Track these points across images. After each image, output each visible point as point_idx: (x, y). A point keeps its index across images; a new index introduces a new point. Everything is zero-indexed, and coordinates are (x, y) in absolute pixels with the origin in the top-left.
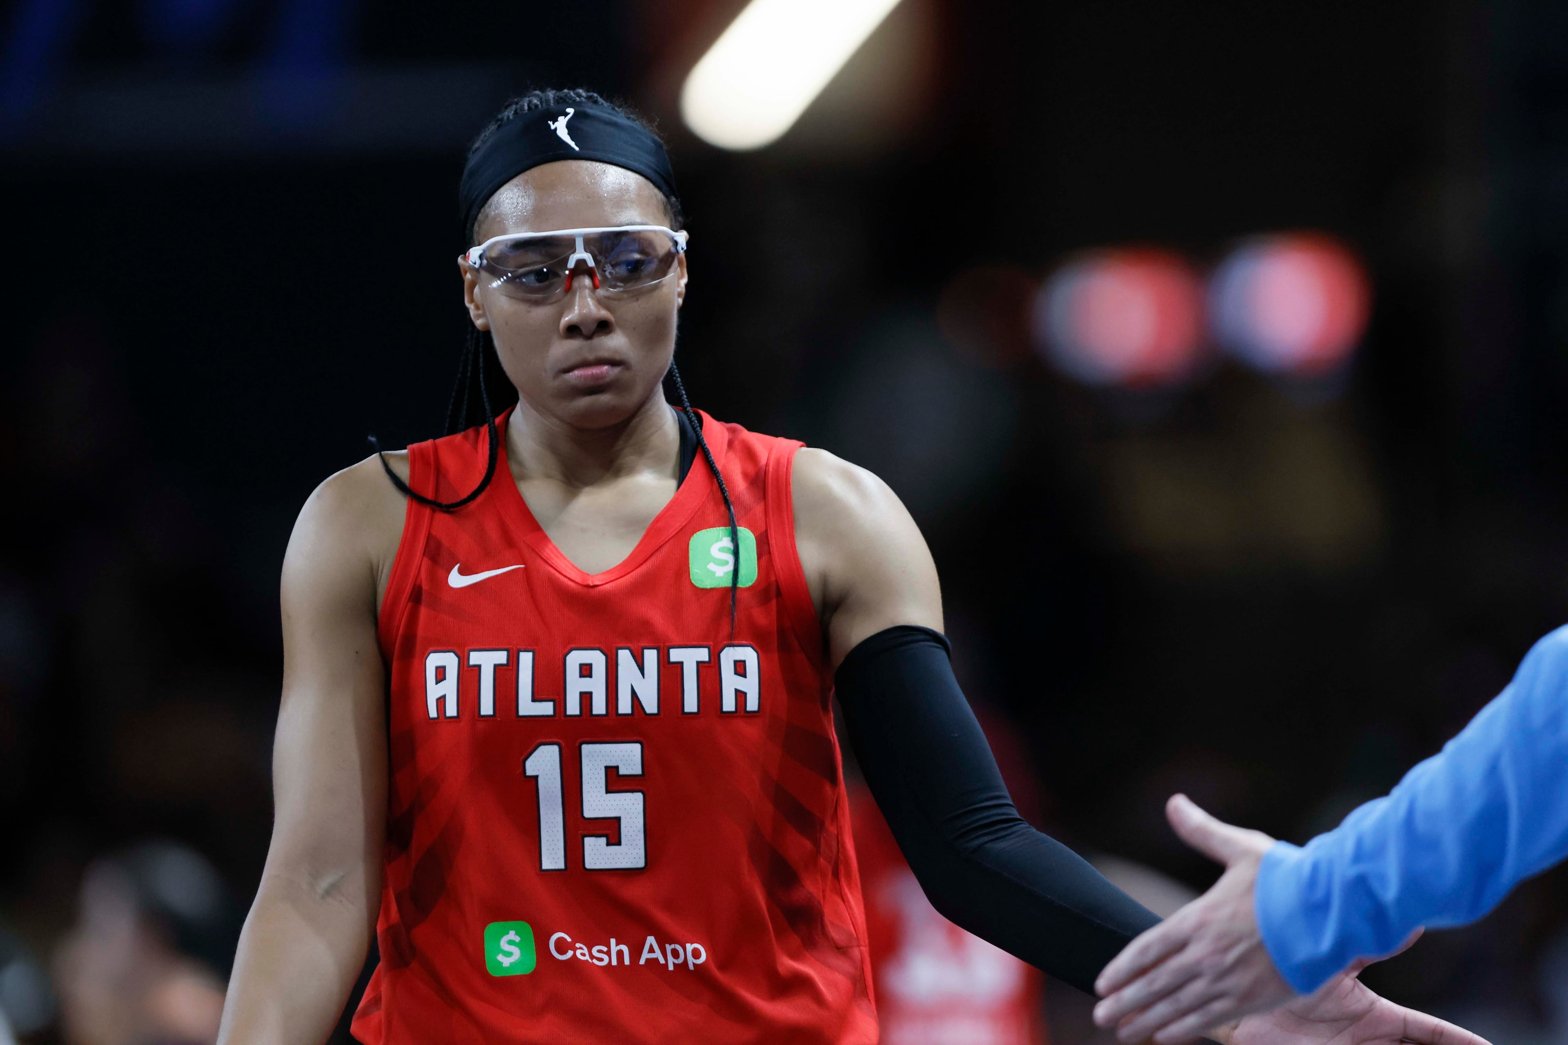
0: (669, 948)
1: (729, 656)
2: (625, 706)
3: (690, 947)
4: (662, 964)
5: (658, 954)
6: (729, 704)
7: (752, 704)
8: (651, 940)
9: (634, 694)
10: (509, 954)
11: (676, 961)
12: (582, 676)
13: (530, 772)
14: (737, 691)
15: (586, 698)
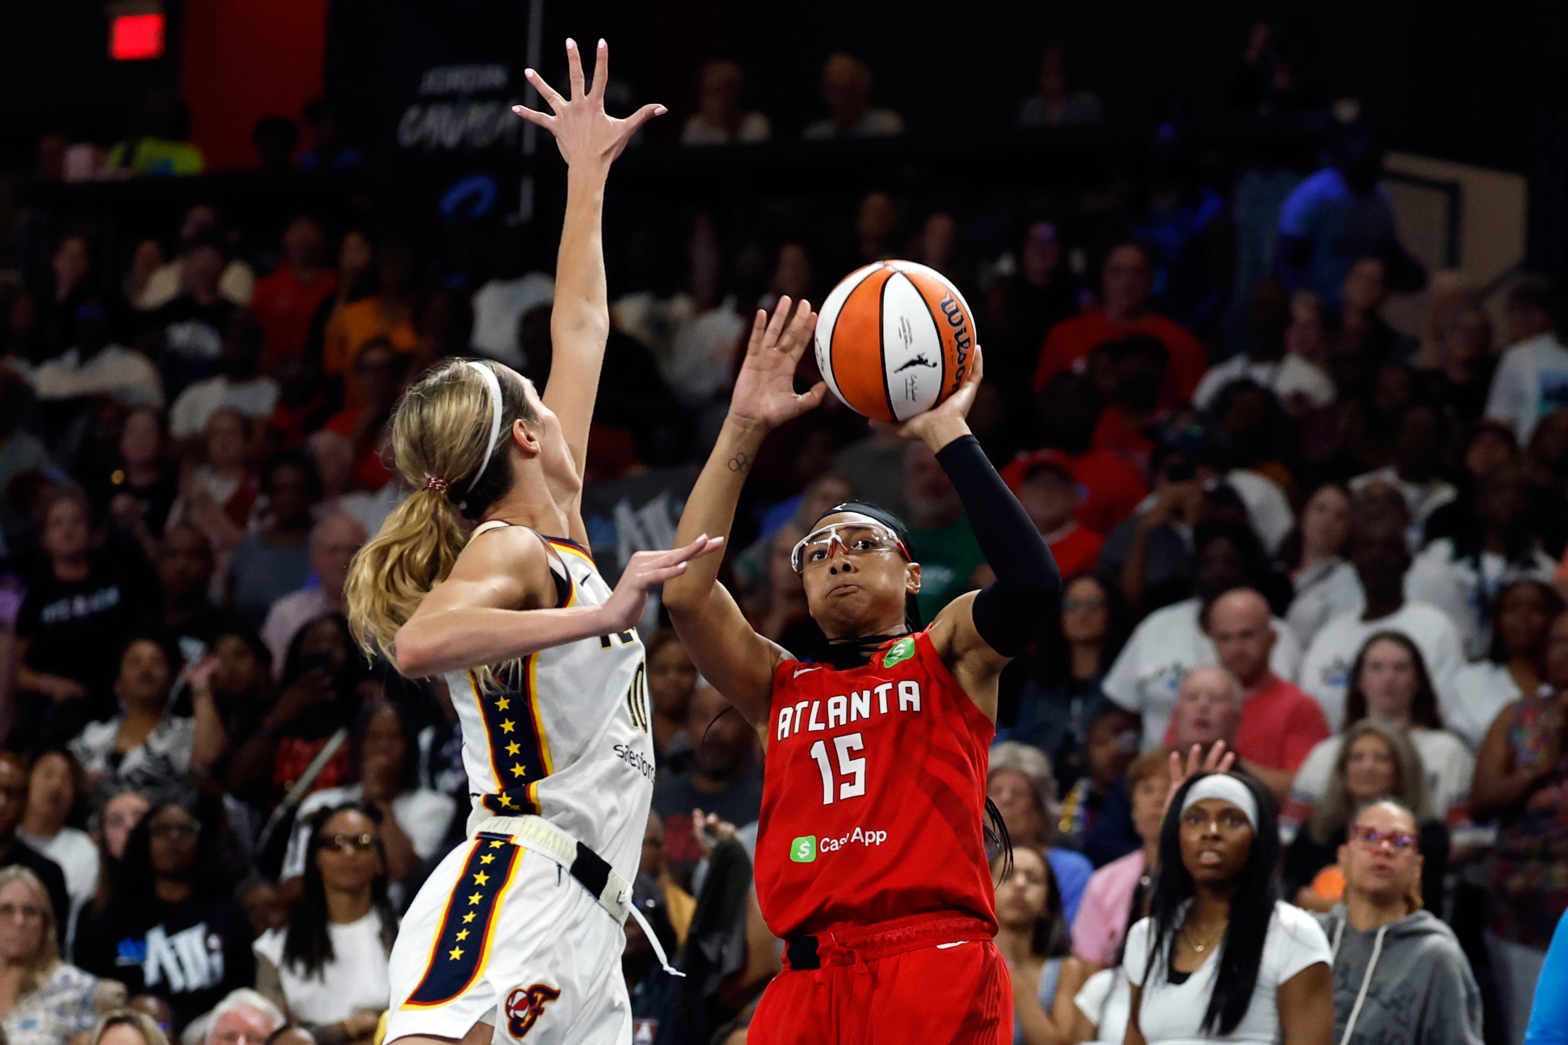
0: (867, 833)
1: (902, 685)
2: (854, 718)
3: (878, 833)
4: (863, 843)
5: (861, 837)
6: (903, 707)
7: (917, 707)
8: (858, 830)
9: (858, 711)
10: (804, 853)
11: (870, 841)
12: (835, 708)
13: (813, 757)
14: (908, 701)
15: (837, 718)
